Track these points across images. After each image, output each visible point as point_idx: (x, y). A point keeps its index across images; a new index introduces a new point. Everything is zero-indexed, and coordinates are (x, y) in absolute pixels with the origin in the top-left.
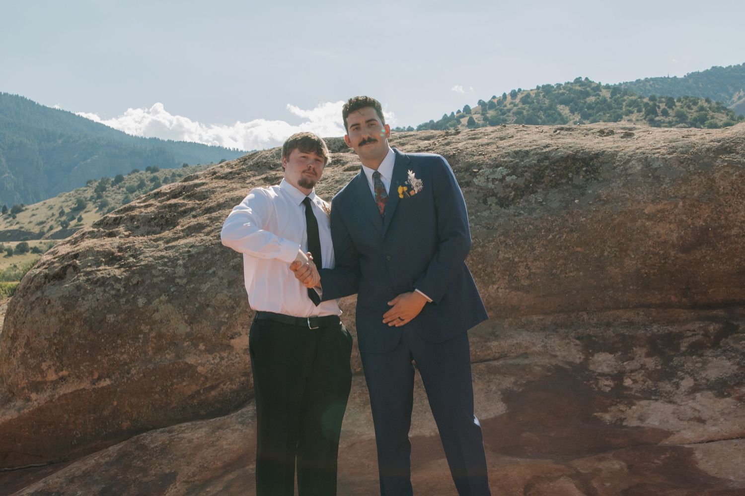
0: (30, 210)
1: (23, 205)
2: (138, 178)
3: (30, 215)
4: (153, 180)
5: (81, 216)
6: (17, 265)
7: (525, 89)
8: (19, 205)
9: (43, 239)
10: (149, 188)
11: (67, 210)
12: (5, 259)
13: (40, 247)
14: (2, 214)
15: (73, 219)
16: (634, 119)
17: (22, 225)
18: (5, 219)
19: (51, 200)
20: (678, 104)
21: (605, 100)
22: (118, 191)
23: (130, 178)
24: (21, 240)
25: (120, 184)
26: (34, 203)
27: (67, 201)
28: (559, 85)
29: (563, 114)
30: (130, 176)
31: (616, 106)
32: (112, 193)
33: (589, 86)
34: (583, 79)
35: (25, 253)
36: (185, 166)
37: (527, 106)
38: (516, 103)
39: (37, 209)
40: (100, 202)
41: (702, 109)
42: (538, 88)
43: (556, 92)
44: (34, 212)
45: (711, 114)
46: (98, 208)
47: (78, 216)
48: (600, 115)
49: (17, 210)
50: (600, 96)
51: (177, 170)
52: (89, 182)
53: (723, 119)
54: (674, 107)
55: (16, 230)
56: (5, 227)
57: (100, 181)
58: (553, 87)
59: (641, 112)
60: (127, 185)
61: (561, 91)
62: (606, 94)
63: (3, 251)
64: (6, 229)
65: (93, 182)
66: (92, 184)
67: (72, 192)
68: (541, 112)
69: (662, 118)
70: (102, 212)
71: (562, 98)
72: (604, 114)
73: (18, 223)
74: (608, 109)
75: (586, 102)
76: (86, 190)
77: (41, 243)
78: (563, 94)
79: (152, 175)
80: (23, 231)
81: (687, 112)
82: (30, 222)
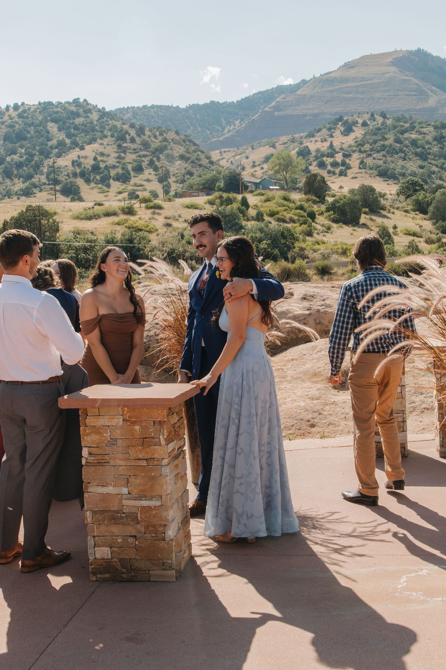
7: (28, 103)
16: (105, 143)
20: (147, 133)
21: (92, 123)
28: (59, 103)
29: (51, 132)
31: (99, 129)
33: (83, 108)
34: (81, 100)
37: (20, 121)
38: (12, 117)
41: (165, 140)
42: (40, 104)
43: (52, 110)
45: (171, 146)
48: (82, 136)
50: (88, 117)
53: (180, 151)
54: (142, 136)
58: (53, 104)
59: (114, 137)
61: (55, 110)
62: (95, 116)
68: (32, 127)
69: (129, 145)
71: (55, 116)
72: (86, 136)
74: (90, 131)
75: (73, 123)
78: (57, 113)
81: (152, 141)
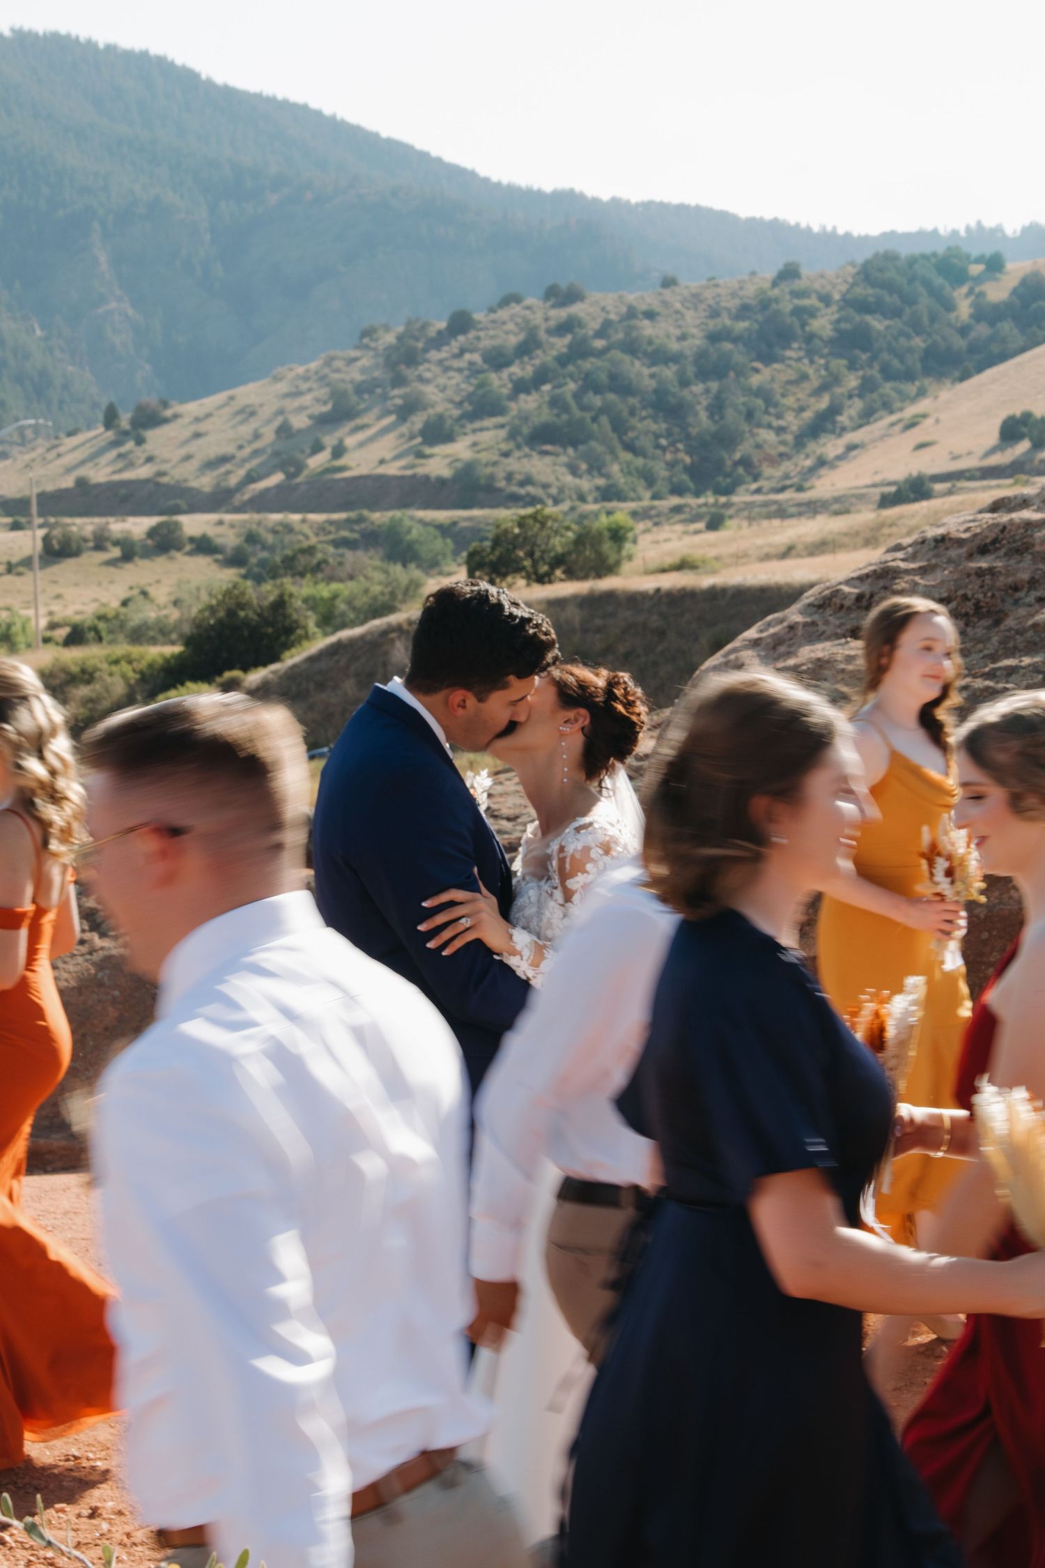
0: (186, 420)
1: (165, 404)
2: (519, 320)
3: (187, 433)
4: (565, 327)
5: (341, 441)
6: (152, 591)
8: (151, 400)
9: (228, 512)
10: (555, 353)
11: (300, 422)
12: (112, 569)
13: (219, 536)
14: (101, 429)
15: (317, 448)
17: (165, 467)
18: (116, 444)
19: (251, 387)
22: (456, 364)
23: (494, 322)
24: (161, 513)
25: (461, 338)
26: (195, 397)
27: (298, 394)
30: (493, 316)
32: (437, 370)
35: (174, 553)
36: (668, 283)
39: (208, 415)
40: (399, 397)
44: (202, 427)
46: (392, 418)
47: (335, 442)
49: (148, 419)
51: (642, 298)
52: (368, 333)
55: (146, 481)
56: (114, 472)
57: (401, 329)
60: (486, 343)
63: (109, 545)
64: (116, 477)
65: (381, 333)
66: (376, 340)
67: (313, 365)
70: (404, 429)
73: (150, 459)
76: (355, 359)
77: (220, 523)
79: (562, 314)
80: (167, 486)
82: (188, 458)
